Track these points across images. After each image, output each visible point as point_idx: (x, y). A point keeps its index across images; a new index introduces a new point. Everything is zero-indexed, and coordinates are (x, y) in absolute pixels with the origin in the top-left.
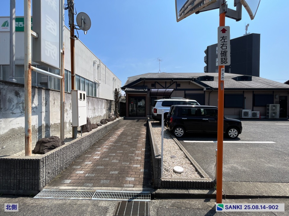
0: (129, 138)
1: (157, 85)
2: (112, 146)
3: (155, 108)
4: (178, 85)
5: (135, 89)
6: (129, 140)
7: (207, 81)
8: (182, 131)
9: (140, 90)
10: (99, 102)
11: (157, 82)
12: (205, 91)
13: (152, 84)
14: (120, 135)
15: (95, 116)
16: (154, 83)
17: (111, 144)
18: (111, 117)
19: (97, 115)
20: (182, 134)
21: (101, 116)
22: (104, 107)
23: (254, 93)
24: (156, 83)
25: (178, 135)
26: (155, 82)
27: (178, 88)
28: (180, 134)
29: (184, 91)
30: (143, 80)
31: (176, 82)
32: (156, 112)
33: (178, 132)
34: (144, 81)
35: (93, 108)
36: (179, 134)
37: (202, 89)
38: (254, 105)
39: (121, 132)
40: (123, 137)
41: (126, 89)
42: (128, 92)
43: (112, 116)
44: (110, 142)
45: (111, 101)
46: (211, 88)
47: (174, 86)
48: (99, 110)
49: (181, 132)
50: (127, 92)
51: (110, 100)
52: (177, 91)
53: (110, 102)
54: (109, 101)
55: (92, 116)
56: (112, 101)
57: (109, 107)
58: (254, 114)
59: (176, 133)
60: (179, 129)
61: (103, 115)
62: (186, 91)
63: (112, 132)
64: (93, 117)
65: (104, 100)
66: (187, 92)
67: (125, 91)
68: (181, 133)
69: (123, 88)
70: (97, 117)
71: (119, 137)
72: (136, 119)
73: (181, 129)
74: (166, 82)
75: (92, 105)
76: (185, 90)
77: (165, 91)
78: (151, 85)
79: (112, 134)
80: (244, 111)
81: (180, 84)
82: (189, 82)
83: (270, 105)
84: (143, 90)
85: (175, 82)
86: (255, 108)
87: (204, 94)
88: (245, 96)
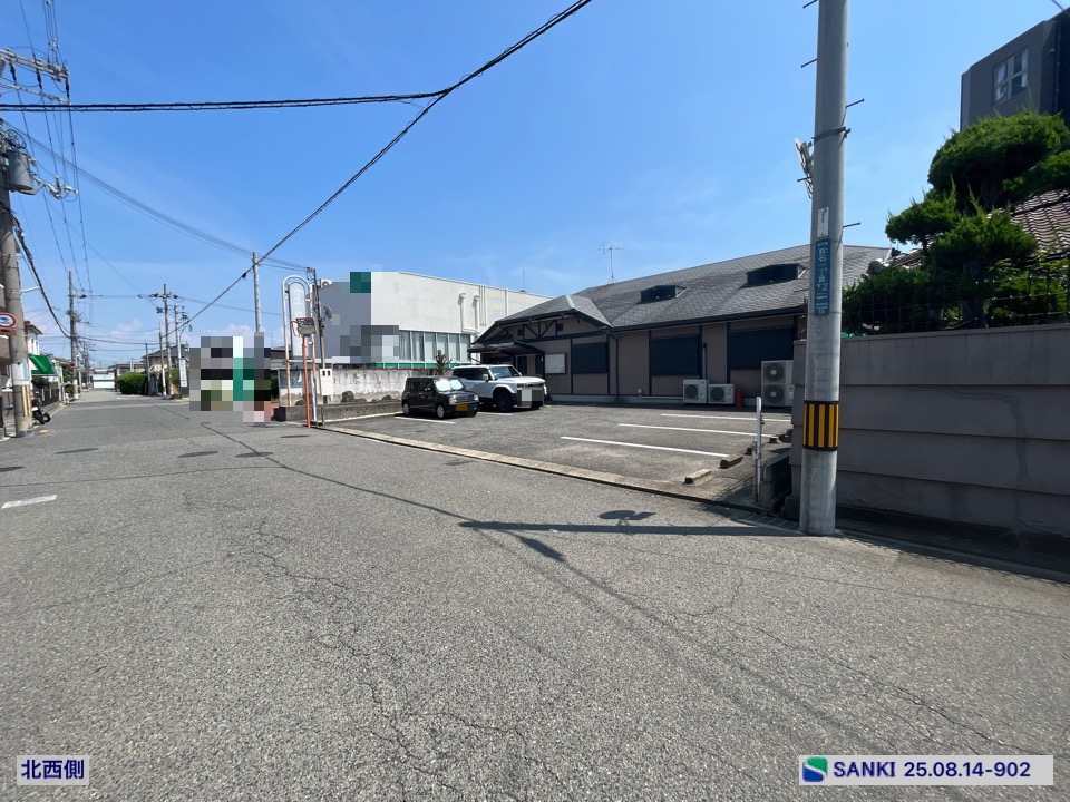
4: (559, 327)
7: (658, 300)
9: (492, 346)
19: (386, 390)
21: (397, 392)
23: (733, 328)
29: (569, 340)
38: (729, 365)
42: (471, 352)
46: (608, 327)
52: (557, 341)
54: (424, 371)
58: (717, 394)
62: (574, 339)
74: (539, 323)
76: (571, 337)
81: (562, 324)
83: (764, 363)
85: (554, 321)
86: (735, 375)
87: (607, 344)
88: (704, 340)
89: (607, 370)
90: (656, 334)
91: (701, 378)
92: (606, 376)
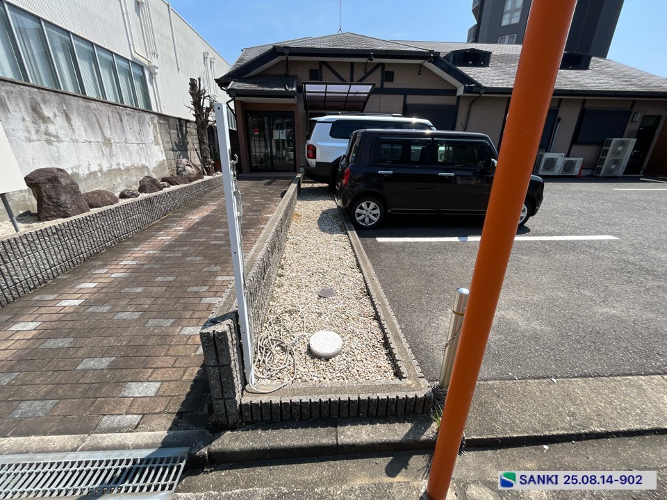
0: (219, 232)
1: (326, 73)
2: (151, 259)
3: (310, 142)
4: (389, 76)
5: (260, 84)
6: (216, 238)
8: (377, 211)
9: (275, 89)
10: (125, 119)
11: (325, 63)
12: (459, 97)
13: (311, 70)
14: (197, 223)
15: (114, 167)
16: (317, 67)
17: (151, 252)
18: (185, 170)
19: (125, 162)
20: (376, 219)
21: (144, 168)
22: (152, 137)
23: (586, 106)
24: (324, 66)
25: (363, 220)
26: (321, 63)
27: (387, 85)
28: (370, 220)
29: (402, 97)
30: (283, 54)
31: (383, 64)
32: (314, 157)
33: (364, 212)
34: (284, 58)
35: (100, 140)
36: (367, 220)
37: (453, 91)
38: (575, 141)
39: (205, 214)
40: (200, 230)
41: (233, 85)
42: (238, 95)
43: (188, 168)
44: (153, 248)
45: (181, 123)
46: (479, 86)
47: (376, 77)
48: (134, 148)
49: (375, 212)
50: (234, 93)
51: (180, 119)
52: (382, 96)
53: (181, 126)
54: (171, 120)
55: (99, 165)
56: (187, 121)
57: (175, 138)
58: (569, 166)
59: (359, 215)
60: (368, 205)
61: (155, 165)
62: (409, 97)
63: (177, 216)
64: (105, 169)
65: (147, 116)
66: (412, 100)
67: (229, 92)
68: (372, 217)
69: (222, 83)
70: (128, 169)
71: (189, 230)
72: (268, 178)
73: (373, 205)
74: (352, 64)
75: (93, 128)
76: (405, 92)
77: (348, 93)
78: (308, 74)
79: (174, 221)
80: (547, 156)
81: (393, 72)
82: (421, 65)
83: (615, 140)
84: (283, 89)
85: (379, 64)
87: (455, 108)
88: (560, 114)
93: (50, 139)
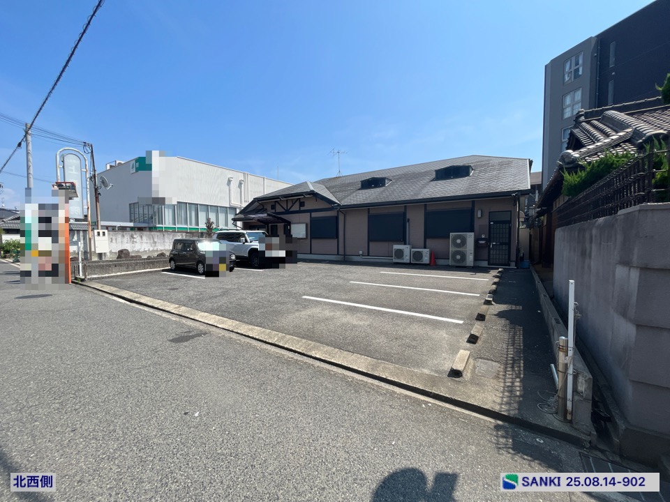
4: (302, 204)
7: (373, 188)
10: (166, 235)
12: (338, 211)
15: (155, 249)
16: (273, 204)
23: (428, 208)
24: (277, 204)
26: (275, 202)
27: (302, 208)
29: (310, 214)
30: (256, 201)
35: (152, 242)
38: (426, 236)
46: (339, 205)
47: (297, 205)
52: (300, 214)
58: (418, 256)
62: (312, 213)
66: (314, 215)
74: (287, 200)
76: (311, 211)
78: (270, 207)
80: (396, 247)
81: (304, 202)
82: (315, 197)
83: (451, 234)
85: (298, 199)
86: (429, 242)
87: (337, 218)
88: (408, 216)
89: (337, 237)
90: (373, 212)
91: (405, 244)
92: (336, 240)
93: (133, 242)
